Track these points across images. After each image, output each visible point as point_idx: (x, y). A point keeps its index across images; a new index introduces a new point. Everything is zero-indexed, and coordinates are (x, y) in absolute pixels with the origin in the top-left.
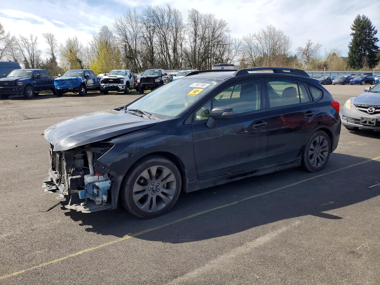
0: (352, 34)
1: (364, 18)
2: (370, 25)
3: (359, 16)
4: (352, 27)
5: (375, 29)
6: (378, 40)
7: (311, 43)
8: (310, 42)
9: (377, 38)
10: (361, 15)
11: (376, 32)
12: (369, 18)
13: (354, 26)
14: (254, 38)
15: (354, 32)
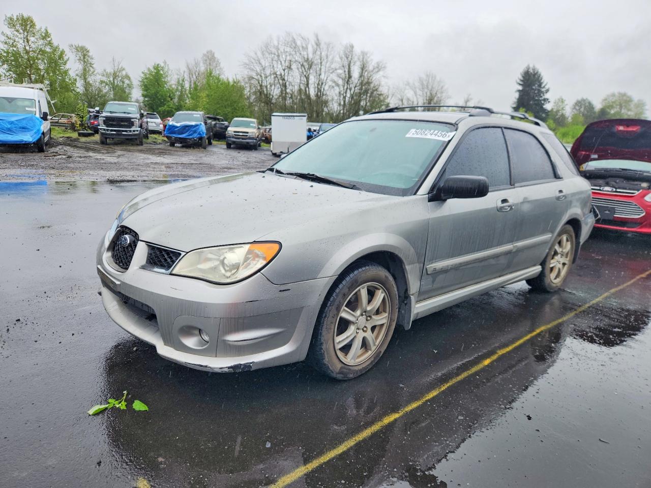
0: (519, 91)
1: (534, 70)
2: (541, 80)
3: (528, 68)
4: (519, 81)
5: (547, 87)
6: (549, 102)
7: (471, 99)
8: (470, 97)
9: (548, 99)
10: (531, 66)
11: (547, 91)
12: (540, 71)
13: (521, 80)
14: (407, 87)
15: (520, 88)
